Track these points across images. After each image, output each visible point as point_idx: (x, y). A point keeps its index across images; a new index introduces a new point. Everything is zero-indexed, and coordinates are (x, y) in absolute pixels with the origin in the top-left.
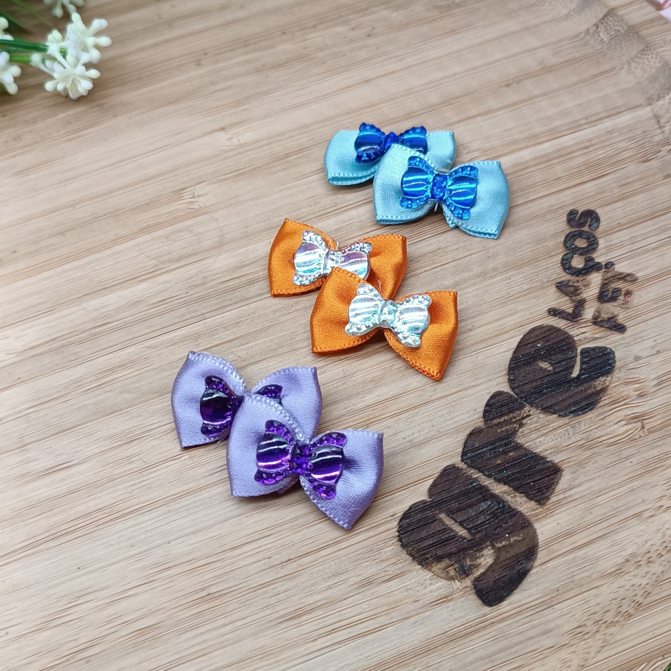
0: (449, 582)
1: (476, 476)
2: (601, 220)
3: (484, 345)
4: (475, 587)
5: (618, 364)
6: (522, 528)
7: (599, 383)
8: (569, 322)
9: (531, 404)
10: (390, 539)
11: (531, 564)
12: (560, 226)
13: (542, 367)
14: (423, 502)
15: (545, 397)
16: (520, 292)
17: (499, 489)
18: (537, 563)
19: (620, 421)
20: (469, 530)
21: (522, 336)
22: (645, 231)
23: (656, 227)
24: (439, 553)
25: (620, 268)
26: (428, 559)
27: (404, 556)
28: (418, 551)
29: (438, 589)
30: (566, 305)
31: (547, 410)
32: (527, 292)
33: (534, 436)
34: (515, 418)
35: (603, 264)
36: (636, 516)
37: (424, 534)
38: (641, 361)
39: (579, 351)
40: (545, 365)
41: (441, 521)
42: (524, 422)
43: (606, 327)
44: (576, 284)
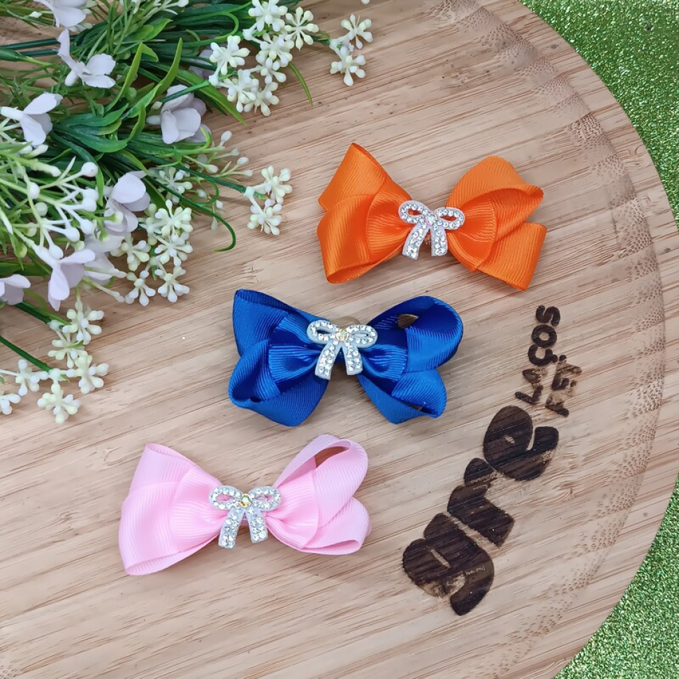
0: (434, 598)
1: (456, 523)
2: (561, 317)
3: (468, 420)
4: (451, 603)
5: (560, 442)
6: (484, 562)
7: (545, 456)
8: (529, 404)
9: (498, 470)
10: (398, 566)
11: (487, 587)
12: (531, 321)
13: (506, 441)
14: (421, 540)
15: (507, 465)
16: (496, 377)
17: (472, 534)
18: (491, 588)
19: (556, 487)
20: (450, 562)
21: (495, 414)
22: (593, 329)
23: (601, 326)
24: (429, 576)
25: (570, 361)
26: (421, 580)
27: (406, 578)
28: (416, 574)
29: (428, 602)
30: (528, 390)
31: (509, 475)
32: (501, 377)
33: (497, 495)
34: (485, 479)
35: (559, 356)
36: (559, 557)
37: (419, 563)
38: (576, 441)
39: (534, 430)
40: (510, 439)
41: (431, 554)
42: (491, 483)
43: (556, 411)
44: (537, 373)
